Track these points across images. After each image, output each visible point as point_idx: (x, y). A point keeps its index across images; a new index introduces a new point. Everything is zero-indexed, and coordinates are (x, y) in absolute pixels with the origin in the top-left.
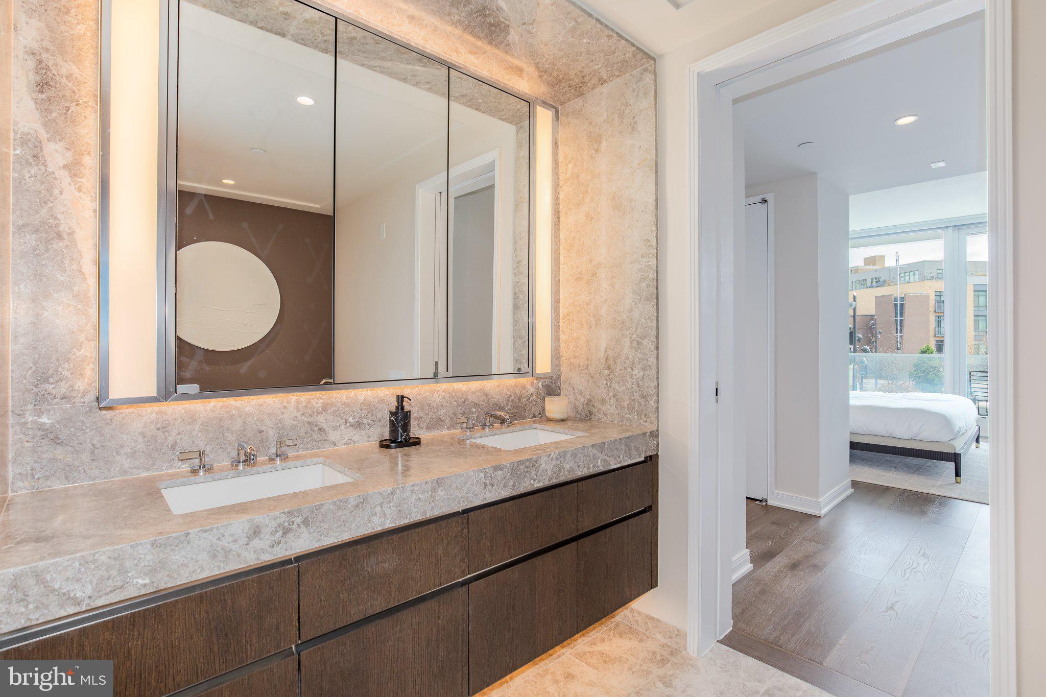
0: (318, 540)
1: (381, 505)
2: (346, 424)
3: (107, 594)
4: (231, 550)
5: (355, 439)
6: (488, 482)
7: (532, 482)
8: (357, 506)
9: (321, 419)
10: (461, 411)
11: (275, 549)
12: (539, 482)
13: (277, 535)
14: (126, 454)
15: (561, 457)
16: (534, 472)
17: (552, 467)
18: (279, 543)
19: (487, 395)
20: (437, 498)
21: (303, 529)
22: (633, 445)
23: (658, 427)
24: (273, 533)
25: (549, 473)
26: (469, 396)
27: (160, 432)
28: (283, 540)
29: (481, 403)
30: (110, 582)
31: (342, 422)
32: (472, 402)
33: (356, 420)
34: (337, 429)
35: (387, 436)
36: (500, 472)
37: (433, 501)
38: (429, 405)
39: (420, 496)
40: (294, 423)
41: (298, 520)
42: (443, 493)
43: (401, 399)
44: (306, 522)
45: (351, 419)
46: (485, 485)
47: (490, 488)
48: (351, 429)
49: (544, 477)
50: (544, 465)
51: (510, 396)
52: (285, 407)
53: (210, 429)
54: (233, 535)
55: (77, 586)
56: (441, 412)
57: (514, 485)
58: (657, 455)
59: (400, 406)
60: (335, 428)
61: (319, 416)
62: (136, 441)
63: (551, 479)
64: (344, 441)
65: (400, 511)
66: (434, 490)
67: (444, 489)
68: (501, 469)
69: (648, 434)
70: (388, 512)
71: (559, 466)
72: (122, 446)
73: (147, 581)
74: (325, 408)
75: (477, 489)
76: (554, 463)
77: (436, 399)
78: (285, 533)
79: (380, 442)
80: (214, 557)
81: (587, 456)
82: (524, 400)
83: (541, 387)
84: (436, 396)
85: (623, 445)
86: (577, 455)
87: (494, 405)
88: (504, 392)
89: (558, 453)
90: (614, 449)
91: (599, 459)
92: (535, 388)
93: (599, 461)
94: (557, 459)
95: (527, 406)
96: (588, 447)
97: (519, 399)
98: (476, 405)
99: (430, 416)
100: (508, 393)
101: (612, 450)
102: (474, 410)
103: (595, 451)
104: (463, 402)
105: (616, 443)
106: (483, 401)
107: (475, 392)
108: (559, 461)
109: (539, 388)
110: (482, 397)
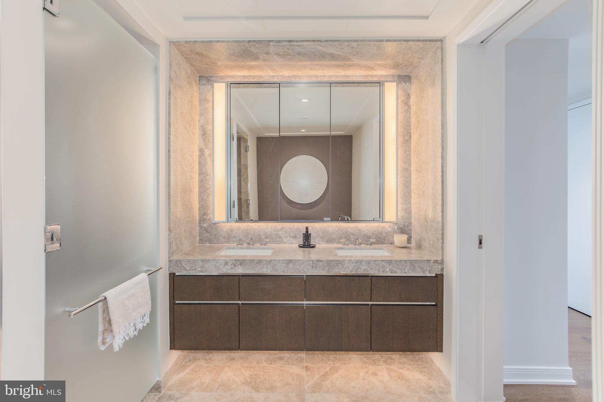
0: (245, 271)
1: (266, 264)
2: (290, 236)
3: (192, 270)
4: (220, 267)
5: (293, 242)
6: (314, 265)
7: (339, 270)
8: (257, 263)
9: (280, 233)
10: (344, 236)
11: (232, 270)
12: (344, 271)
13: (232, 266)
14: (222, 237)
15: (358, 262)
16: (340, 266)
17: (352, 266)
18: (233, 269)
19: (359, 230)
20: (289, 267)
21: (240, 266)
22: (418, 265)
23: (443, 258)
24: (231, 265)
25: (351, 268)
26: (349, 230)
27: (231, 232)
28: (234, 268)
29: (356, 233)
30: (193, 268)
31: (288, 235)
32: (350, 233)
33: (294, 235)
34: (286, 238)
35: (302, 243)
36: (320, 263)
37: (288, 268)
38: (327, 232)
39: (282, 264)
40: (270, 233)
41: (238, 263)
42: (292, 266)
43: (307, 229)
44: (241, 264)
45: (292, 234)
46: (313, 267)
47: (315, 268)
48: (292, 238)
49: (347, 270)
50: (347, 264)
51: (374, 232)
52: (267, 228)
53: (244, 232)
54: (220, 263)
55: (187, 266)
56: (334, 236)
57: (328, 270)
58: (442, 275)
59: (307, 232)
60: (286, 237)
61: (280, 232)
62: (225, 234)
63: (351, 271)
64: (289, 242)
65: (274, 268)
66: (288, 264)
67: (292, 264)
68: (321, 261)
69: (432, 261)
70: (269, 268)
71: (357, 267)
72: (222, 235)
73: (200, 270)
74: (282, 229)
75: (308, 267)
76: (354, 264)
77: (331, 230)
78: (235, 266)
79: (299, 245)
80: (216, 268)
81: (378, 265)
82: (384, 235)
83: (397, 229)
84: (331, 228)
85: (408, 264)
86: (370, 263)
87: (364, 235)
88: (371, 229)
89: (356, 260)
90: (400, 265)
91: (387, 268)
92: (392, 229)
93: (387, 269)
94: (356, 263)
95: (386, 238)
96: (379, 261)
97: (381, 234)
98: (353, 234)
99: (328, 237)
100: (373, 230)
101: (398, 265)
102: (352, 236)
103: (384, 263)
104: (345, 232)
105: (402, 262)
106: (358, 233)
107: (352, 228)
108: (357, 264)
109: (395, 229)
110: (357, 231)
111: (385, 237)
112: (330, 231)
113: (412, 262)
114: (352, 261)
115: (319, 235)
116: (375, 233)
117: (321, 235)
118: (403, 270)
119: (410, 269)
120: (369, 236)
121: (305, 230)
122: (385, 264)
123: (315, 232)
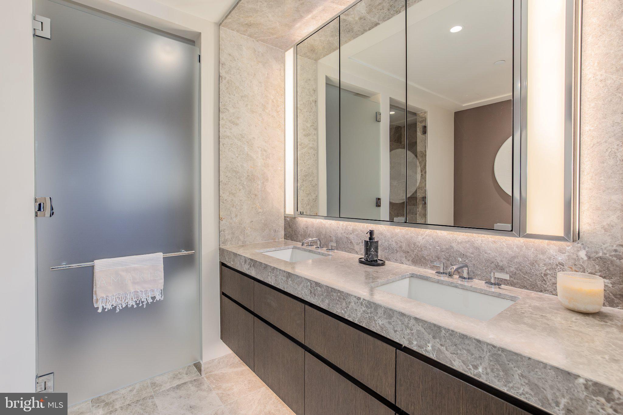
0: (256, 275)
1: (271, 272)
4: (242, 265)
6: (312, 290)
10: (444, 257)
11: (248, 271)
12: (349, 316)
13: (249, 266)
15: (371, 307)
16: (344, 304)
17: (361, 311)
19: (477, 248)
21: (253, 268)
22: (519, 372)
25: (359, 314)
26: (454, 245)
27: (306, 229)
28: (250, 269)
29: (468, 254)
32: (457, 251)
35: (362, 256)
38: (415, 244)
39: (282, 277)
40: (341, 236)
41: (252, 264)
47: (314, 296)
49: (354, 315)
51: (514, 257)
56: (425, 253)
57: (329, 305)
59: (371, 238)
61: (351, 235)
63: (360, 321)
71: (369, 315)
73: (233, 263)
75: (306, 291)
76: (364, 309)
81: (407, 327)
82: (543, 269)
83: (586, 258)
84: (420, 238)
85: (487, 356)
86: (392, 317)
87: (487, 260)
88: (505, 250)
89: (368, 301)
90: (460, 347)
91: (429, 343)
92: (569, 256)
93: (430, 345)
94: (367, 306)
95: (548, 276)
96: (409, 317)
97: (532, 264)
98: (463, 255)
99: (415, 253)
100: (510, 252)
101: (456, 345)
102: (460, 260)
103: (420, 328)
104: (447, 249)
105: (467, 342)
106: (472, 254)
107: (461, 243)
108: (369, 311)
109: (578, 259)
110: (471, 250)
111: (546, 275)
112: (419, 242)
113: (500, 352)
114: (362, 300)
115: (401, 247)
116: (516, 260)
117: (404, 248)
118: (471, 367)
119: (492, 370)
120: (501, 264)
121: (369, 235)
122: (423, 330)
123: (396, 242)
